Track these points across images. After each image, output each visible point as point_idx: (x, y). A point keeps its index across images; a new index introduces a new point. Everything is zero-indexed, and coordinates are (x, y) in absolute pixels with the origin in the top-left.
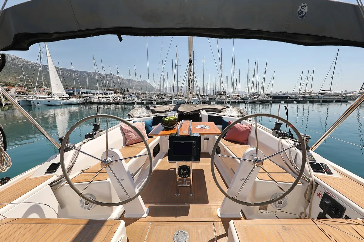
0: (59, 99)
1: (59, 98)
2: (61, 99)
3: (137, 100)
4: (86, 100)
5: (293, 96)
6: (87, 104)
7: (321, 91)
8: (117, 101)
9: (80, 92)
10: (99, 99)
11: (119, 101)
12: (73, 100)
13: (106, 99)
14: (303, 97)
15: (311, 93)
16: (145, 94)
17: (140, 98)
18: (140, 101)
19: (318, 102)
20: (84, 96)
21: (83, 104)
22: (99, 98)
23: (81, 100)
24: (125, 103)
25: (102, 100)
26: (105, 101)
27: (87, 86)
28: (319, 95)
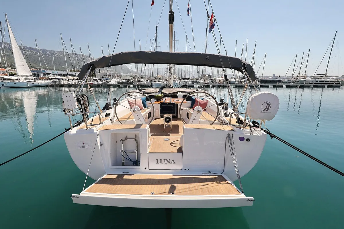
0: (25, 81)
1: (25, 79)
2: (28, 81)
3: (111, 83)
4: (55, 82)
5: (285, 80)
6: (57, 86)
7: (316, 75)
8: (90, 83)
9: (45, 73)
11: (92, 83)
12: (40, 82)
13: (77, 81)
14: (296, 81)
15: (305, 77)
16: (120, 75)
17: (115, 81)
18: (115, 83)
19: (309, 87)
20: (50, 77)
21: (52, 86)
22: (69, 80)
23: (49, 82)
24: (99, 86)
25: (73, 83)
26: (76, 83)
27: (53, 67)
28: (313, 79)
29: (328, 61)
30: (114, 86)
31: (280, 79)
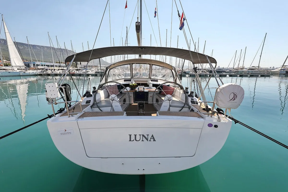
0: (18, 71)
1: (18, 69)
2: (21, 70)
3: (90, 72)
4: (43, 72)
5: (228, 71)
6: (45, 75)
7: (251, 67)
8: (72, 73)
9: (35, 64)
10: (55, 71)
11: (74, 73)
12: (31, 72)
13: (62, 71)
14: (236, 72)
15: (243, 68)
16: (97, 66)
17: (93, 71)
18: (93, 73)
19: (246, 76)
20: (39, 68)
21: (41, 75)
23: (39, 72)
24: (80, 75)
25: (58, 72)
26: (61, 73)
27: (42, 59)
28: (249, 70)
29: (261, 56)
30: (92, 75)
31: (224, 70)
